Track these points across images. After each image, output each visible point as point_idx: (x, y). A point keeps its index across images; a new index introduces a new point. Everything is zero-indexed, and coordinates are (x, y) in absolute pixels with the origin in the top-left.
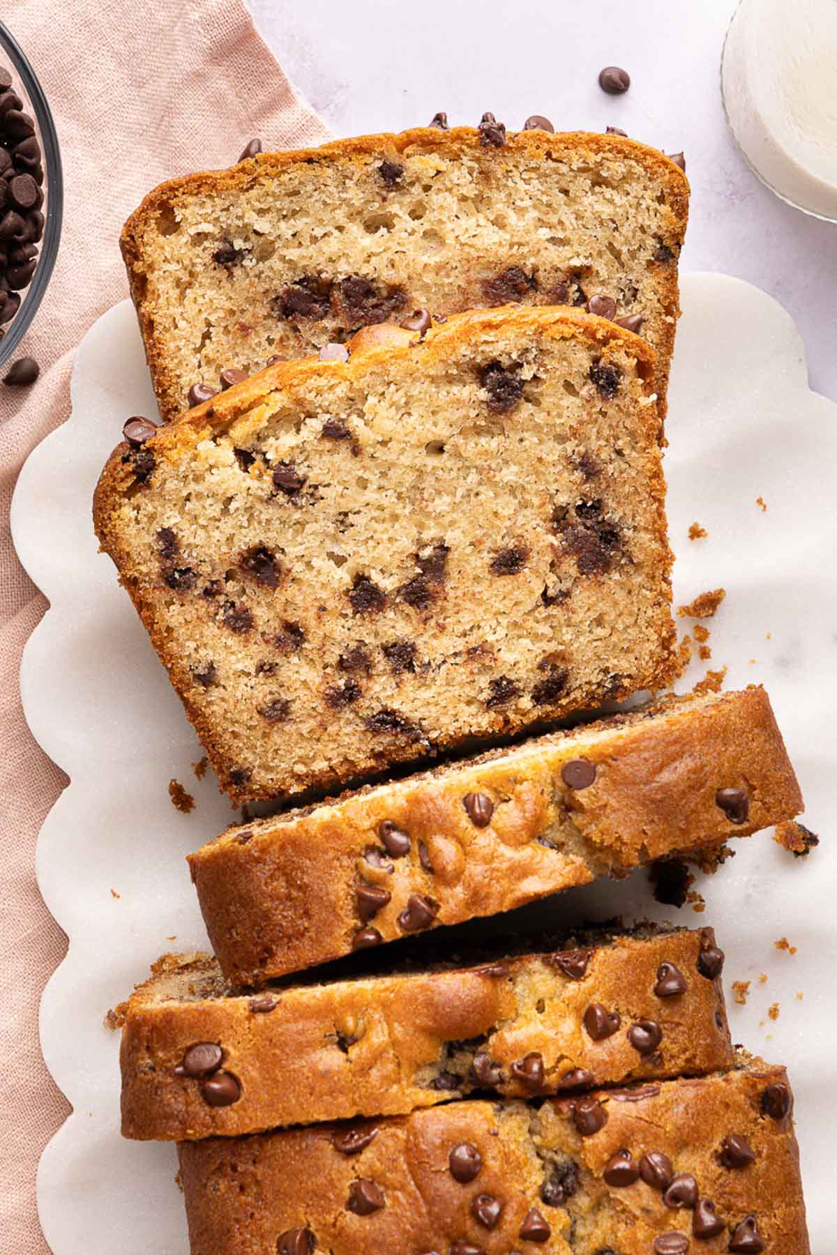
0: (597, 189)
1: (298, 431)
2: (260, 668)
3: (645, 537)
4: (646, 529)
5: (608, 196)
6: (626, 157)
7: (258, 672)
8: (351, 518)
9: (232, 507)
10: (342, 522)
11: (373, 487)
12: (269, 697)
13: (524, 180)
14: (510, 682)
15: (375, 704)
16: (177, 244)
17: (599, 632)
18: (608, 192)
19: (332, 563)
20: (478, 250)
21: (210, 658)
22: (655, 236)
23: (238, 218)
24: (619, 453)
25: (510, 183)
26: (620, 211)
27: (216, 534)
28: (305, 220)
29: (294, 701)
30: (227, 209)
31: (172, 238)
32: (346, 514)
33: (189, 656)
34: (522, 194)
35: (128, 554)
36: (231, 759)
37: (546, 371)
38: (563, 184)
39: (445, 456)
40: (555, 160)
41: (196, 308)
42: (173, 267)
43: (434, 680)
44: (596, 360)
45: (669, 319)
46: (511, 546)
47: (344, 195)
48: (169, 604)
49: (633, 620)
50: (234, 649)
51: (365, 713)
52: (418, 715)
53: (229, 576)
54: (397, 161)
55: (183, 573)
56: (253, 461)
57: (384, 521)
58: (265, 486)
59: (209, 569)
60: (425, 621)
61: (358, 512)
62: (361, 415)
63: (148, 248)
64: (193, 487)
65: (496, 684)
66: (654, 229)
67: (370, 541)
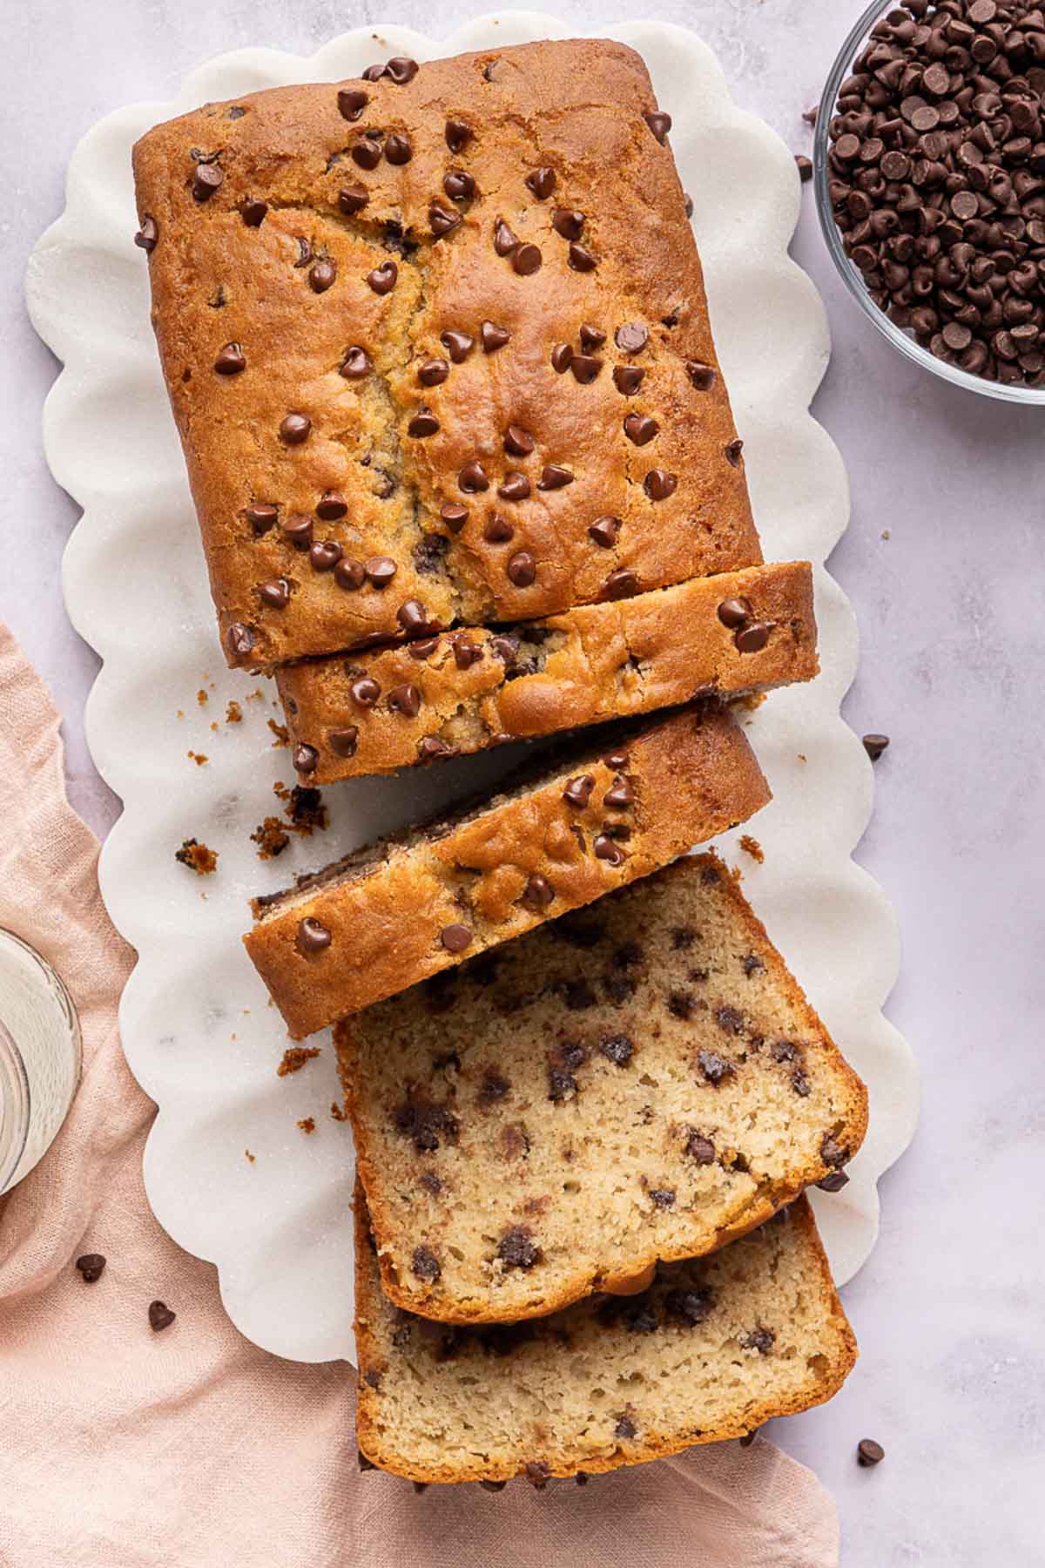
0: (439, 1433)
1: (696, 1194)
2: (705, 977)
3: (373, 1125)
4: (373, 1131)
5: (430, 1427)
6: (417, 1464)
7: (707, 973)
8: (641, 1119)
9: (748, 1121)
10: (648, 1115)
11: (625, 1150)
12: (694, 951)
13: (505, 1434)
14: (479, 982)
15: (598, 952)
16: (807, 1346)
17: (404, 1034)
18: (429, 1430)
19: (653, 1077)
20: (541, 1367)
21: (751, 982)
22: (384, 1395)
23: (756, 1376)
24: (405, 1199)
25: (518, 1431)
26: (418, 1415)
27: (759, 1095)
28: (698, 1380)
29: (671, 949)
30: (767, 1383)
31: (814, 1353)
32: (645, 1122)
33: (770, 983)
34: (506, 1421)
35: (835, 1071)
36: (721, 892)
37: (481, 1268)
38: (469, 1433)
39: (562, 1184)
40: (481, 1455)
41: (786, 1291)
42: (811, 1326)
43: (548, 978)
44: (437, 1281)
45: (362, 1320)
46: (494, 1106)
47: (665, 1405)
48: (794, 1029)
49: (375, 1048)
50: (731, 993)
51: (607, 943)
52: (558, 945)
53: (743, 1058)
54: (621, 1439)
55: (785, 1057)
56: (733, 1164)
57: (610, 1119)
58: (722, 1142)
59: (762, 1063)
60: (562, 1032)
61: (634, 1125)
62: (643, 1214)
63: (834, 1341)
64: (785, 1136)
65: (492, 978)
66: (385, 1402)
67: (621, 1099)
